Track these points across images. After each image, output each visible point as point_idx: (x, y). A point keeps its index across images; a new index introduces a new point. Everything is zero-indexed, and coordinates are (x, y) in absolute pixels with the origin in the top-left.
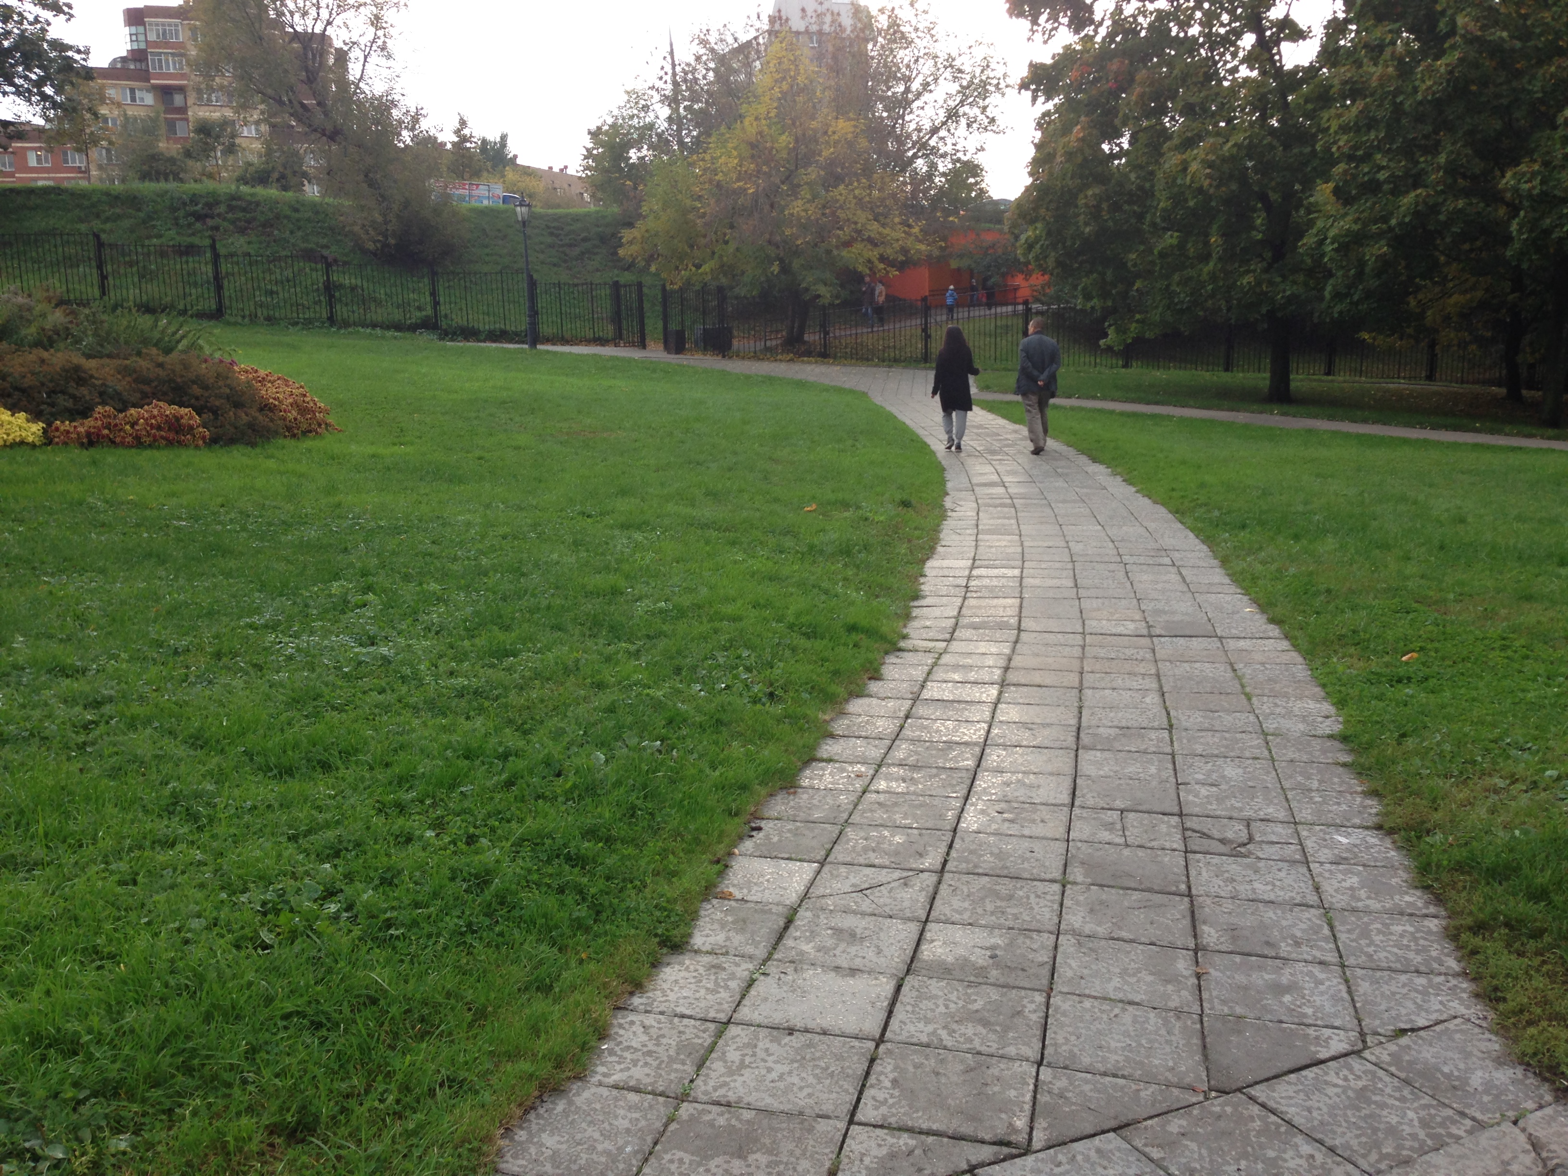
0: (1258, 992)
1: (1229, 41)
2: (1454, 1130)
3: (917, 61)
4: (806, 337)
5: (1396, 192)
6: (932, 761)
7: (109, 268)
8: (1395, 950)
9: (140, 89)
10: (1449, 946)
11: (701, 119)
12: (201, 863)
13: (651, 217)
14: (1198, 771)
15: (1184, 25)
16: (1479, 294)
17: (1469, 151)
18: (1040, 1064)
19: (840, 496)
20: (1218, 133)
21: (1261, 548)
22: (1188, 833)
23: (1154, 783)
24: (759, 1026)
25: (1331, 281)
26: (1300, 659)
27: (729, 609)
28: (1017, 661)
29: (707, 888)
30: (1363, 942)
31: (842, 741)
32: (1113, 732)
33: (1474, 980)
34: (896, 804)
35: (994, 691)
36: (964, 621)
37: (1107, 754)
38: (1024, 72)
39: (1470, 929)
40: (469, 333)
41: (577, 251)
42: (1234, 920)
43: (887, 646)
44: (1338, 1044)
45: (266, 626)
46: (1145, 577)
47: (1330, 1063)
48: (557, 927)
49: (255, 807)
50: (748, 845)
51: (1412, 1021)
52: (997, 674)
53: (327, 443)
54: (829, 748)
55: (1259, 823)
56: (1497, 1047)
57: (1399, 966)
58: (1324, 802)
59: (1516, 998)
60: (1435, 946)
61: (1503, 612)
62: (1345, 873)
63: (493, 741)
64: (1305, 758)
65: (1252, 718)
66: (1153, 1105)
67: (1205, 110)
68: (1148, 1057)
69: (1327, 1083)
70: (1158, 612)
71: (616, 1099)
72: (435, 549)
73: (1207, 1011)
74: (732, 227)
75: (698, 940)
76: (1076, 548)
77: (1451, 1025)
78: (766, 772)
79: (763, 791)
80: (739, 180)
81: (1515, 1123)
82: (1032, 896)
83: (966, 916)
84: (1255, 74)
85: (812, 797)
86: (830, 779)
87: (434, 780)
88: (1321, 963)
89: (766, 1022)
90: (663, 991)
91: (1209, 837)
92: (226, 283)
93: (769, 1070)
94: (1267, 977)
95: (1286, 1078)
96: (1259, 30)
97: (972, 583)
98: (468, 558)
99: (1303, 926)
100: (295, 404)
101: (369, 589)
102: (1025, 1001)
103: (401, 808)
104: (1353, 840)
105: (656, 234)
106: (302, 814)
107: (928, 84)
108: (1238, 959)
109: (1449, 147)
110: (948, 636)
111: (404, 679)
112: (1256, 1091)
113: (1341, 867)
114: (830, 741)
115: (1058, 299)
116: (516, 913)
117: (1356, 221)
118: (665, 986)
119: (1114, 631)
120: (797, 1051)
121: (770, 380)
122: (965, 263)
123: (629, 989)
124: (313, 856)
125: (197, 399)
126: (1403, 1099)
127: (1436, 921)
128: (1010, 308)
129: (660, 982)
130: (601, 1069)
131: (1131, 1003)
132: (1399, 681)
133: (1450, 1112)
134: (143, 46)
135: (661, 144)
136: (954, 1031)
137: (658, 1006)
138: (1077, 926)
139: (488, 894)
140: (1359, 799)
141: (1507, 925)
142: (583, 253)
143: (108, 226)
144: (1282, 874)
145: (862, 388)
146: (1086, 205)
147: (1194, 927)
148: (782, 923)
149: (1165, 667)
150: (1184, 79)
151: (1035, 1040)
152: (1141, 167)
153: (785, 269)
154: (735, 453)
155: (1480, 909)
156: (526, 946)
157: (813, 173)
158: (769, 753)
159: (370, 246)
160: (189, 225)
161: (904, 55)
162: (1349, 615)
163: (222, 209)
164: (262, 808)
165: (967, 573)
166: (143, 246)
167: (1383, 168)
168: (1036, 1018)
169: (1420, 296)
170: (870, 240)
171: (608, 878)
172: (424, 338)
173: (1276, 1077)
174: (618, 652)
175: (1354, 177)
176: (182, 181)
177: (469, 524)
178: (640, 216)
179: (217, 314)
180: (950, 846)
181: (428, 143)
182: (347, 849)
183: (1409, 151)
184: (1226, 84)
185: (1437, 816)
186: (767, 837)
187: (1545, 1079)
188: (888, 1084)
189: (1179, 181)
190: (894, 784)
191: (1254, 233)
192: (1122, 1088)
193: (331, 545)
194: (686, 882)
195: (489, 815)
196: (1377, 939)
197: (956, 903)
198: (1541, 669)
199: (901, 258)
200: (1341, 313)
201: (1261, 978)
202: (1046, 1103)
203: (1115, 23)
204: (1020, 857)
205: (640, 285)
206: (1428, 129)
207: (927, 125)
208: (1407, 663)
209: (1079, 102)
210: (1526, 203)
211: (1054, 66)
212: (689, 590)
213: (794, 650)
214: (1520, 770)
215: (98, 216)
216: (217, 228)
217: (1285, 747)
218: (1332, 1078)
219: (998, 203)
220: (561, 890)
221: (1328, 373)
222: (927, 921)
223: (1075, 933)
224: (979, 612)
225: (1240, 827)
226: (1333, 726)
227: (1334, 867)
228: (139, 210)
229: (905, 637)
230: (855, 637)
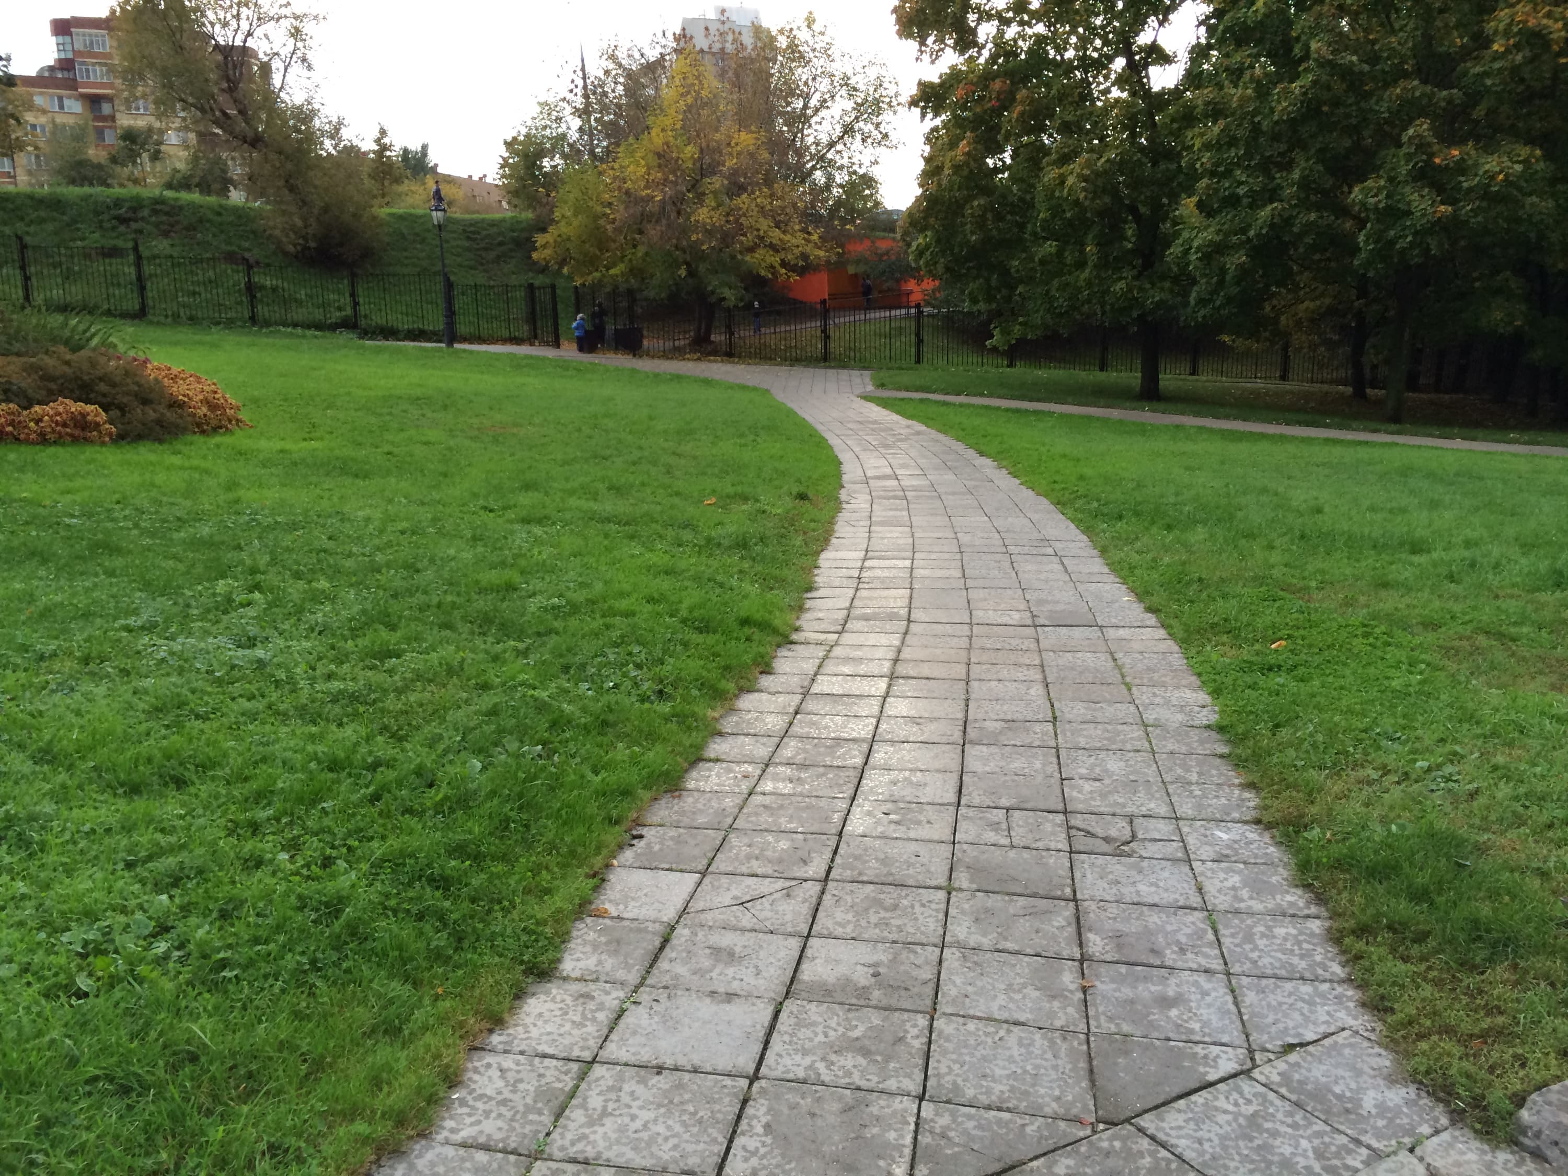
0: (1145, 1006)
1: (1101, 64)
2: (1350, 1161)
3: (814, 79)
4: (713, 337)
5: (1254, 205)
6: (819, 759)
7: (33, 269)
8: (1279, 955)
9: (69, 97)
10: (1333, 950)
11: (613, 131)
12: (24, 897)
13: (563, 223)
14: (1080, 766)
15: (1060, 50)
16: (1327, 301)
17: (1320, 168)
18: (921, 1098)
19: (739, 489)
20: (1092, 150)
21: (1137, 538)
22: (1073, 832)
23: (1039, 778)
24: (626, 1065)
25: (1196, 288)
26: (1176, 648)
27: (623, 604)
28: (906, 654)
29: (580, 906)
30: (1248, 947)
31: (730, 739)
32: (999, 725)
33: (1359, 987)
34: (781, 807)
35: (883, 684)
36: (856, 612)
37: (993, 749)
38: (914, 90)
39: (1353, 932)
40: (388, 333)
41: (492, 255)
42: (1119, 926)
43: (779, 639)
44: (1227, 1063)
45: (142, 628)
46: (1029, 567)
47: (1219, 1086)
48: (412, 959)
49: (93, 831)
50: (628, 855)
51: (1299, 1035)
52: (886, 667)
53: (238, 439)
54: (717, 748)
55: (1141, 820)
56: (1388, 1063)
57: (1283, 973)
58: (1205, 796)
59: (1406, 1008)
60: (1320, 950)
61: (1362, 599)
62: (1227, 871)
63: (363, 750)
64: (1184, 749)
65: (1132, 708)
66: (1039, 1142)
67: (1081, 129)
68: (1034, 1085)
69: (1216, 1109)
70: (1041, 602)
71: (463, 1160)
72: (331, 545)
73: (1093, 1029)
74: (641, 232)
75: (569, 966)
76: (964, 538)
77: (1340, 1038)
78: (650, 776)
79: (646, 795)
80: (646, 187)
81: (1412, 1150)
82: (917, 905)
83: (849, 929)
84: (1125, 95)
85: (697, 801)
86: (716, 781)
87: (293, 795)
88: (1206, 971)
89: (632, 1059)
90: (525, 1026)
91: (1094, 835)
92: (149, 285)
93: (633, 1118)
94: (1153, 988)
95: (1175, 1105)
96: (1129, 55)
97: (864, 574)
98: (364, 555)
99: (1189, 931)
100: (206, 401)
101: (257, 587)
102: (908, 1025)
103: (255, 828)
104: (1234, 835)
105: (569, 239)
106: (145, 838)
107: (825, 101)
108: (1123, 969)
109: (1303, 164)
110: (839, 628)
111: (278, 684)
112: (1146, 1122)
113: (1223, 865)
114: (718, 739)
115: (947, 303)
116: (369, 945)
117: (1218, 232)
118: (528, 1020)
119: (1000, 621)
120: (665, 1093)
121: (678, 378)
122: (861, 269)
123: (488, 1026)
124: (149, 887)
125: (104, 395)
126: (1295, 1126)
127: (1318, 922)
128: (903, 311)
129: (522, 1016)
130: (449, 1124)
131: (1016, 1023)
132: (1270, 669)
133: (1344, 1140)
134: (70, 56)
135: (573, 154)
136: (833, 1063)
137: (517, 1046)
138: (962, 937)
139: (337, 926)
140: (1237, 792)
141: (1390, 928)
142: (498, 257)
143: (32, 229)
144: (1166, 874)
145: (765, 386)
146: (972, 215)
147: (1080, 934)
148: (657, 944)
149: (1049, 657)
150: (1061, 98)
151: (916, 1071)
152: (1022, 180)
153: (691, 273)
154: (640, 448)
155: (1363, 910)
156: (374, 985)
157: (716, 182)
158: (655, 755)
159: (291, 249)
160: (114, 228)
161: (802, 74)
162: (1220, 602)
163: (146, 212)
164: (100, 831)
165: (859, 564)
166: (67, 248)
167: (1242, 183)
168: (918, 1044)
169: (1275, 302)
170: (772, 246)
171: (473, 900)
172: (344, 337)
173: (1164, 1104)
174: (505, 651)
175: (1217, 191)
176: (108, 186)
177: (368, 520)
178: (553, 221)
179: (140, 314)
180: (835, 852)
181: (351, 151)
182: (188, 877)
183: (1265, 167)
184: (1099, 104)
185: (1314, 810)
186: (649, 845)
187: (1439, 1100)
188: (759, 1129)
189: (1057, 194)
190: (781, 785)
191: (1125, 243)
192: (1007, 1123)
193: (223, 543)
194: (558, 901)
195: (349, 834)
196: (1261, 943)
197: (840, 915)
198: (1402, 655)
199: (801, 263)
200: (1204, 317)
201: (1148, 990)
202: (928, 1146)
203: (996, 45)
204: (906, 862)
205: (553, 287)
206: (1283, 147)
207: (825, 139)
208: (1276, 651)
209: (964, 119)
210: (1372, 216)
211: (941, 85)
212: (583, 585)
213: (685, 645)
214: (1391, 760)
215: (22, 219)
216: (140, 232)
217: (1165, 739)
218: (1222, 1103)
219: (890, 213)
220: (420, 917)
221: (1192, 374)
222: (809, 935)
223: (960, 946)
224: (871, 604)
225: (1123, 823)
226: (1209, 716)
227: (1215, 865)
228: (63, 214)
229: (797, 629)
230: (747, 630)
